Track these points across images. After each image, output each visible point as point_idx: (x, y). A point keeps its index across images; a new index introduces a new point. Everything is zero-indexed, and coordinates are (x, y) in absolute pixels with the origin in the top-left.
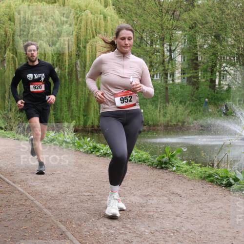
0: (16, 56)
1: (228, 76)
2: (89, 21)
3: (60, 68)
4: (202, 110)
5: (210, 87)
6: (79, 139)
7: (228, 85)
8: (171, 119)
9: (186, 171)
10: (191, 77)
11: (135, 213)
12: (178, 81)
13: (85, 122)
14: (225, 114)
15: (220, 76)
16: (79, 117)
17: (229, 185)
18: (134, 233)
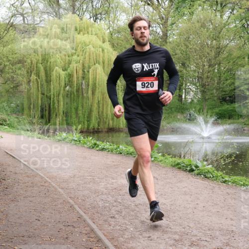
0: (39, 78)
1: (191, 93)
2: (91, 53)
3: (70, 87)
4: (172, 117)
5: (179, 100)
6: (84, 138)
7: (191, 99)
9: (161, 161)
11: (124, 191)
13: (89, 125)
14: (189, 120)
15: (185, 92)
16: (84, 122)
17: (192, 170)
18: (123, 206)
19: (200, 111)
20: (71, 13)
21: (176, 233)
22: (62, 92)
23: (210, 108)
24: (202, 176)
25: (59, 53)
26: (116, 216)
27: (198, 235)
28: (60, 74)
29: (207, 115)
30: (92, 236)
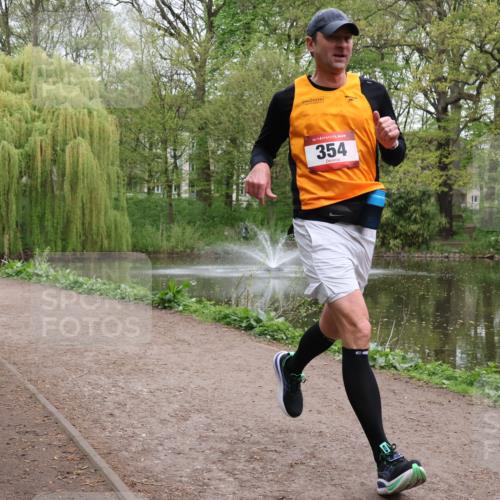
2: (69, 117)
3: (30, 177)
4: (215, 232)
5: (226, 204)
6: (56, 271)
7: (248, 201)
8: (177, 245)
9: (195, 311)
10: (201, 190)
11: (130, 367)
12: (185, 196)
15: (238, 189)
16: (55, 242)
17: (250, 328)
18: (128, 393)
19: (262, 223)
20: (30, 45)
21: (223, 439)
22: (14, 186)
23: (281, 219)
24: (268, 337)
25: (8, 115)
26: (116, 412)
27: (263, 441)
28: (12, 153)
29: (276, 230)
30: (72, 450)
